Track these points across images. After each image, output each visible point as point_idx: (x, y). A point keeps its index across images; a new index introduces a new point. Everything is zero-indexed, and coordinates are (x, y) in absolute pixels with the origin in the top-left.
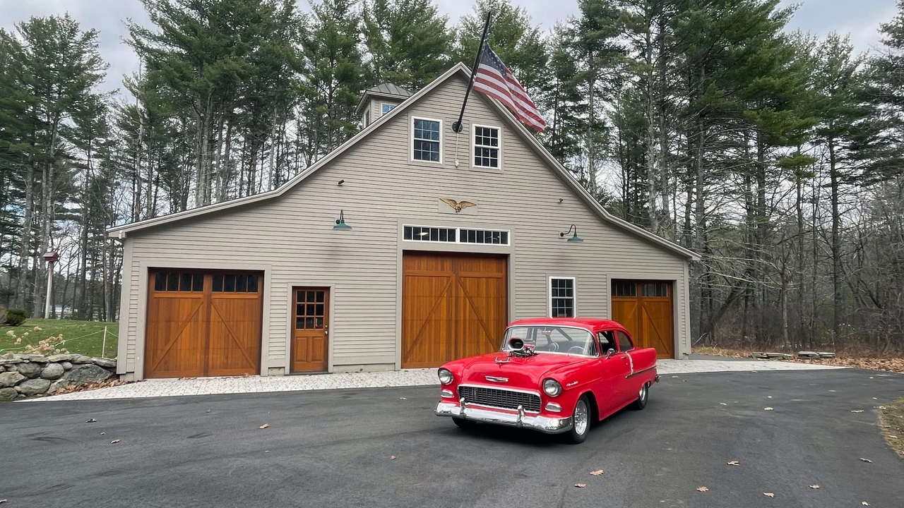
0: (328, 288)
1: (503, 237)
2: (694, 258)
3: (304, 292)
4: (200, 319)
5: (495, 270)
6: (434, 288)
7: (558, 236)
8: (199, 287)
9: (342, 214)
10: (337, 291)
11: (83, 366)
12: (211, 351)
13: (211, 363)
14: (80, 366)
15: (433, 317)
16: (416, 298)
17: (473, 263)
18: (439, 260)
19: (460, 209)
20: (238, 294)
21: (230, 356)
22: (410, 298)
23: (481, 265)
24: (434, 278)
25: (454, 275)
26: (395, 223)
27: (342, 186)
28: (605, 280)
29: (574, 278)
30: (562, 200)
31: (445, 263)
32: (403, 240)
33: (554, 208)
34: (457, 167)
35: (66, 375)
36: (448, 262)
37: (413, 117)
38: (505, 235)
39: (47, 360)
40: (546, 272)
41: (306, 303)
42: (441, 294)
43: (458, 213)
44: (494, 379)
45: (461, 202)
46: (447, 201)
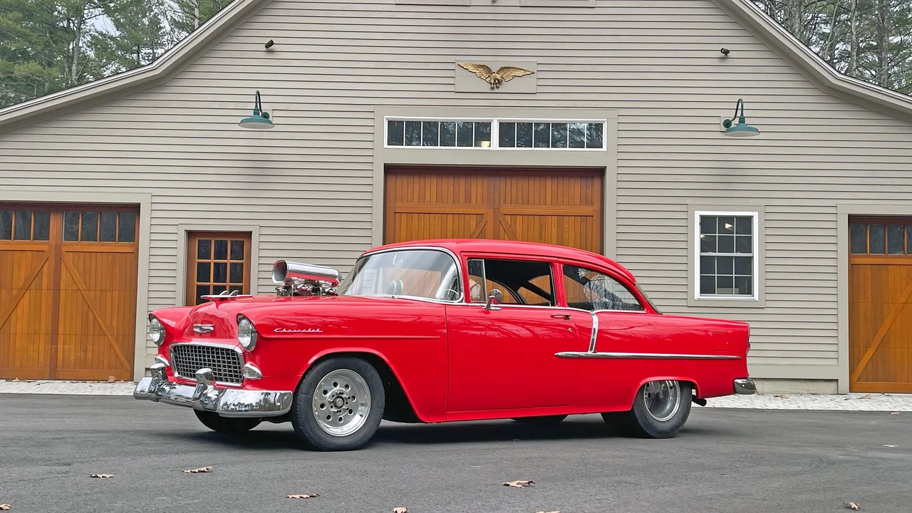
0: (248, 235)
1: (595, 136)
3: (211, 241)
4: (45, 285)
5: (578, 201)
6: (450, 234)
7: (717, 128)
8: (43, 234)
9: (258, 102)
10: (263, 238)
12: (61, 338)
13: (60, 355)
17: (533, 185)
18: (462, 183)
19: (498, 83)
20: (103, 245)
21: (90, 348)
23: (549, 188)
24: (450, 217)
25: (491, 212)
26: (370, 115)
27: (272, 51)
28: (833, 218)
29: (755, 214)
30: (726, 52)
31: (473, 187)
32: (386, 146)
33: (710, 69)
34: (494, 1)
36: (479, 186)
38: (597, 129)
40: (688, 201)
41: (212, 261)
43: (496, 90)
44: (201, 328)
45: (502, 69)
46: (471, 69)
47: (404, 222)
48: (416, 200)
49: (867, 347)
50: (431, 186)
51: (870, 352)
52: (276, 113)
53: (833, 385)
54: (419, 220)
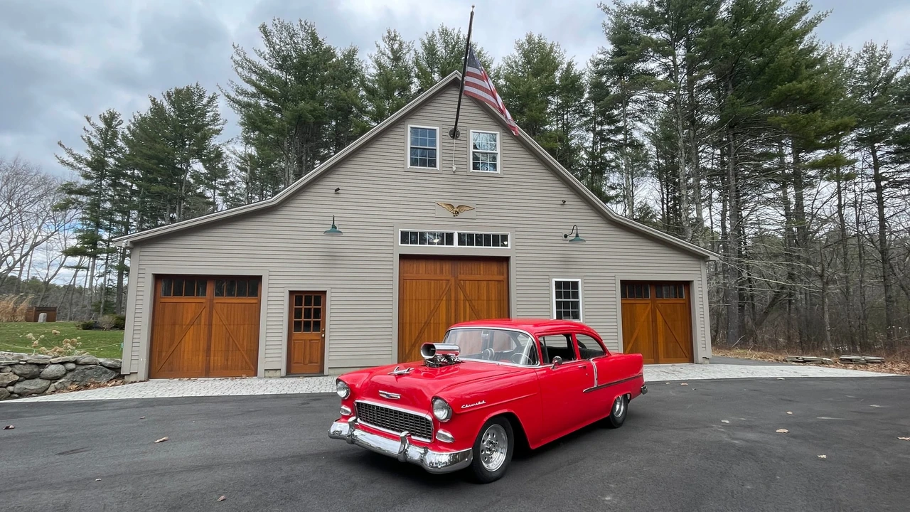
0: (324, 292)
1: (503, 240)
2: (712, 258)
3: (303, 296)
4: (203, 323)
5: (496, 273)
6: (432, 292)
7: (562, 238)
8: (202, 293)
9: (334, 220)
10: (332, 294)
11: (87, 366)
12: (212, 353)
13: (212, 364)
14: (83, 367)
15: (432, 320)
18: (438, 264)
20: (239, 299)
21: (230, 358)
22: (407, 300)
23: (482, 268)
24: (432, 282)
25: (453, 278)
26: (392, 228)
27: (338, 193)
28: (614, 282)
29: (580, 280)
30: (565, 202)
31: (444, 266)
32: (400, 244)
33: (557, 210)
34: (454, 172)
35: (69, 375)
36: (447, 266)
37: (409, 126)
38: (505, 238)
39: (48, 362)
40: (549, 274)
41: (303, 307)
42: (440, 297)
43: (456, 217)
44: (387, 395)
45: (459, 206)
46: (443, 206)
47: (409, 285)
48: (415, 272)
49: (629, 343)
50: (422, 266)
51: (630, 345)
52: (340, 227)
54: (416, 283)
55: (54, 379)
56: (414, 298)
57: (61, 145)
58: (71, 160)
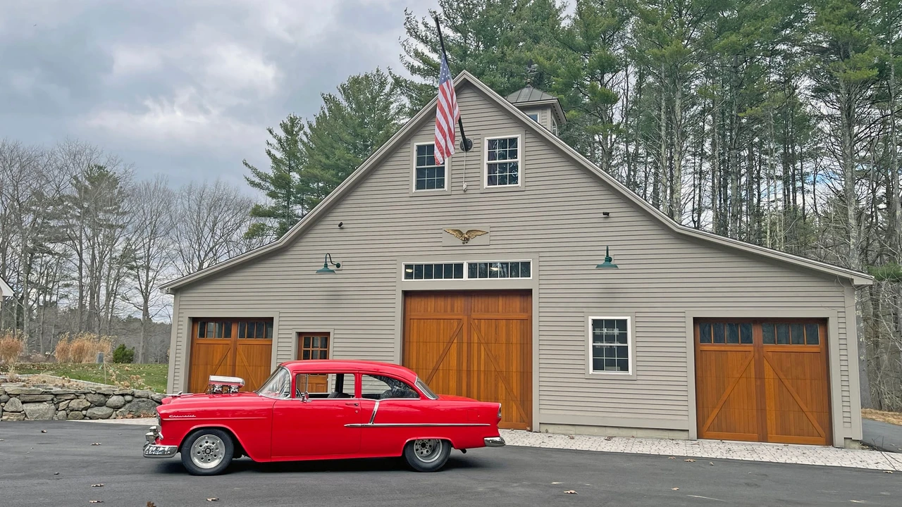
0: (329, 334)
1: (525, 270)
2: (857, 281)
3: (310, 338)
4: (228, 363)
5: (518, 310)
6: (442, 331)
8: (228, 334)
9: (329, 259)
10: (336, 336)
11: (140, 399)
14: (138, 400)
15: (441, 366)
16: (421, 344)
17: (491, 301)
18: (449, 300)
19: (467, 240)
20: (257, 340)
22: (415, 344)
23: (500, 304)
24: (442, 321)
25: (466, 317)
26: (395, 262)
27: (342, 228)
28: (681, 320)
29: (628, 318)
31: (456, 303)
32: (403, 280)
33: (596, 225)
34: (465, 191)
35: (127, 405)
36: (459, 302)
37: (415, 144)
38: (526, 265)
39: (112, 393)
40: (584, 310)
41: (311, 349)
42: (450, 339)
43: (466, 244)
45: (469, 231)
46: (451, 232)
47: (415, 325)
48: (422, 311)
49: (713, 408)
50: (431, 303)
51: (716, 411)
52: (344, 264)
53: (686, 433)
54: (424, 323)
55: (116, 408)
56: (421, 340)
57: (246, 164)
58: (257, 180)
